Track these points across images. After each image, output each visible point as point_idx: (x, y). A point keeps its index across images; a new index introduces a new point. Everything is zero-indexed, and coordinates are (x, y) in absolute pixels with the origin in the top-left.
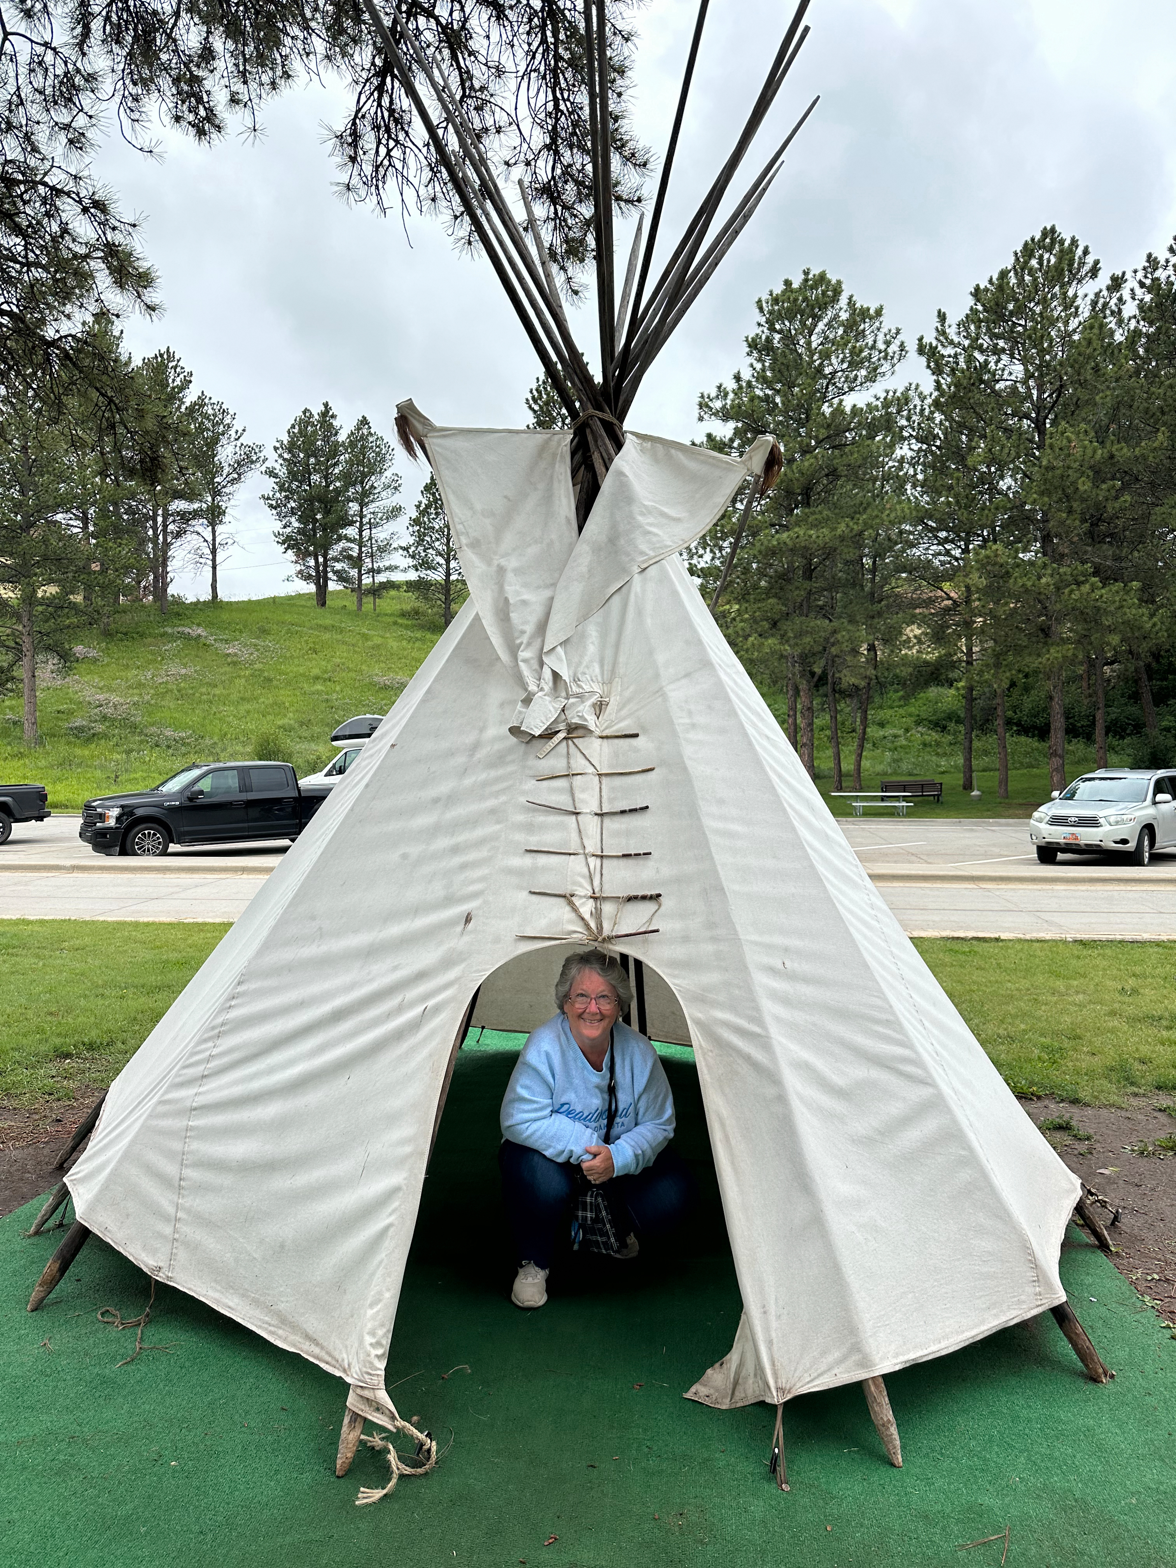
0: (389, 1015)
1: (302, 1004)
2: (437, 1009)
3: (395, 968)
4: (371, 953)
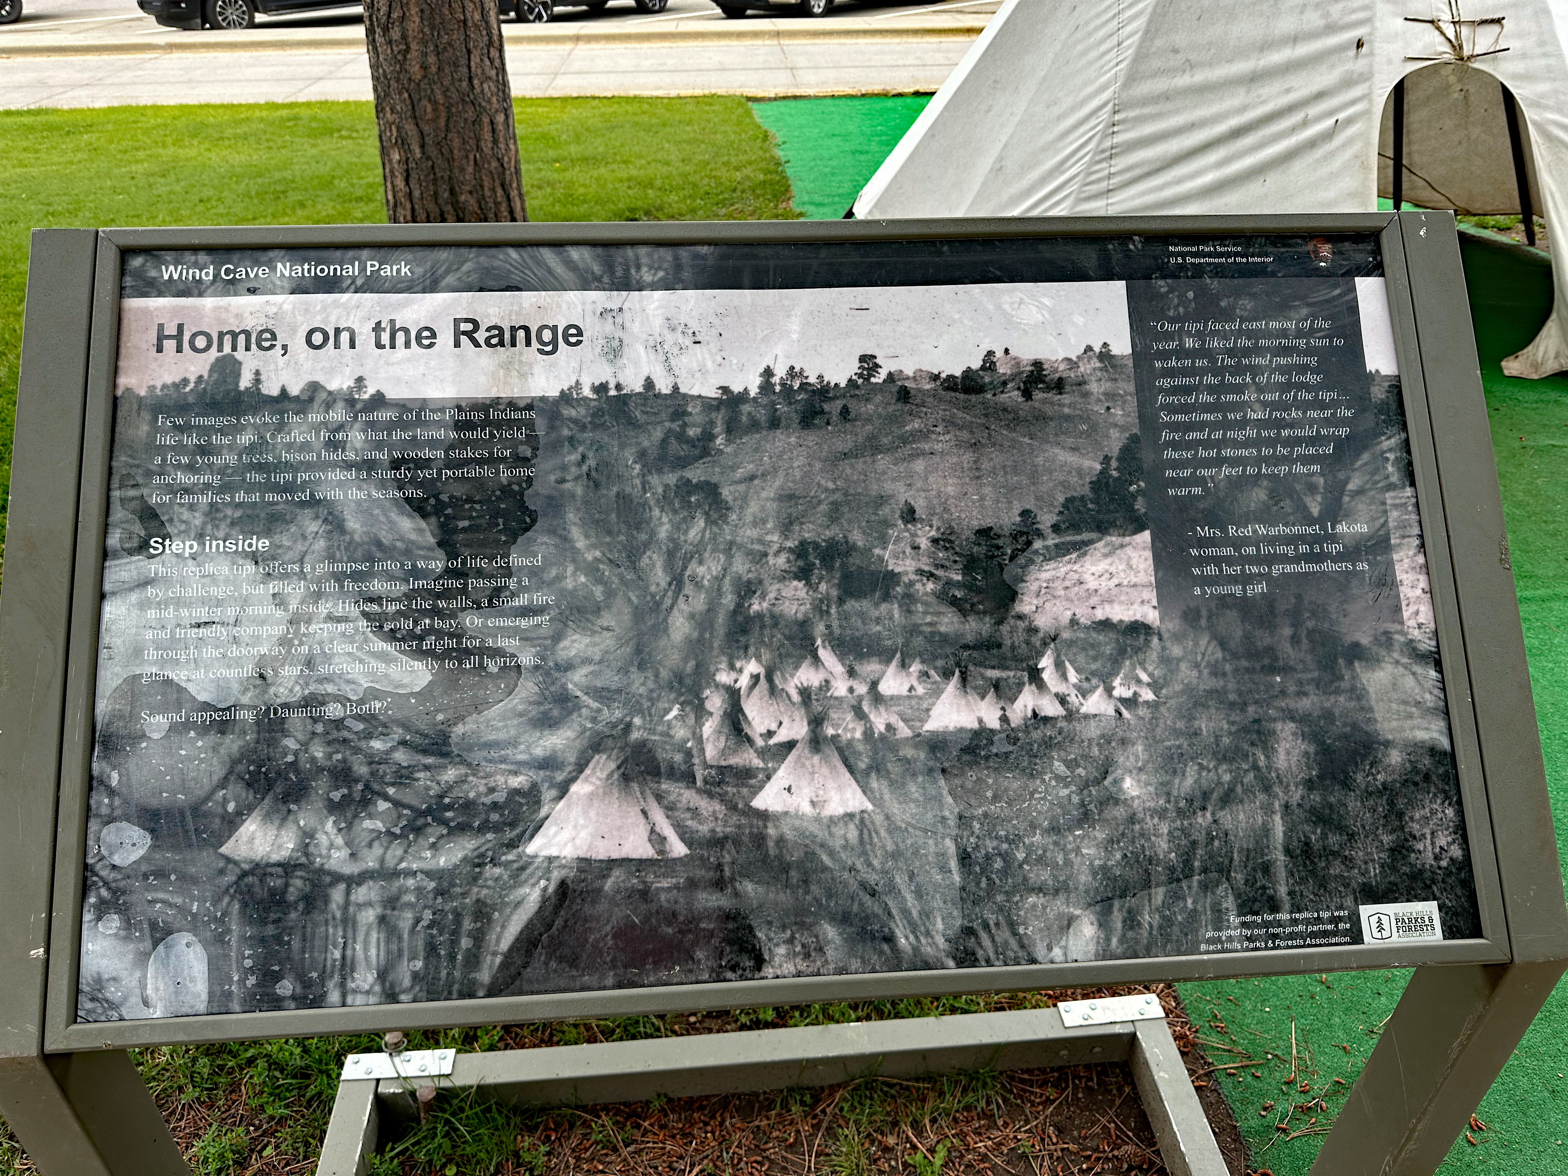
0: (1293, 130)
1: (1192, 126)
2: (1350, 121)
3: (1288, 91)
4: (1254, 79)
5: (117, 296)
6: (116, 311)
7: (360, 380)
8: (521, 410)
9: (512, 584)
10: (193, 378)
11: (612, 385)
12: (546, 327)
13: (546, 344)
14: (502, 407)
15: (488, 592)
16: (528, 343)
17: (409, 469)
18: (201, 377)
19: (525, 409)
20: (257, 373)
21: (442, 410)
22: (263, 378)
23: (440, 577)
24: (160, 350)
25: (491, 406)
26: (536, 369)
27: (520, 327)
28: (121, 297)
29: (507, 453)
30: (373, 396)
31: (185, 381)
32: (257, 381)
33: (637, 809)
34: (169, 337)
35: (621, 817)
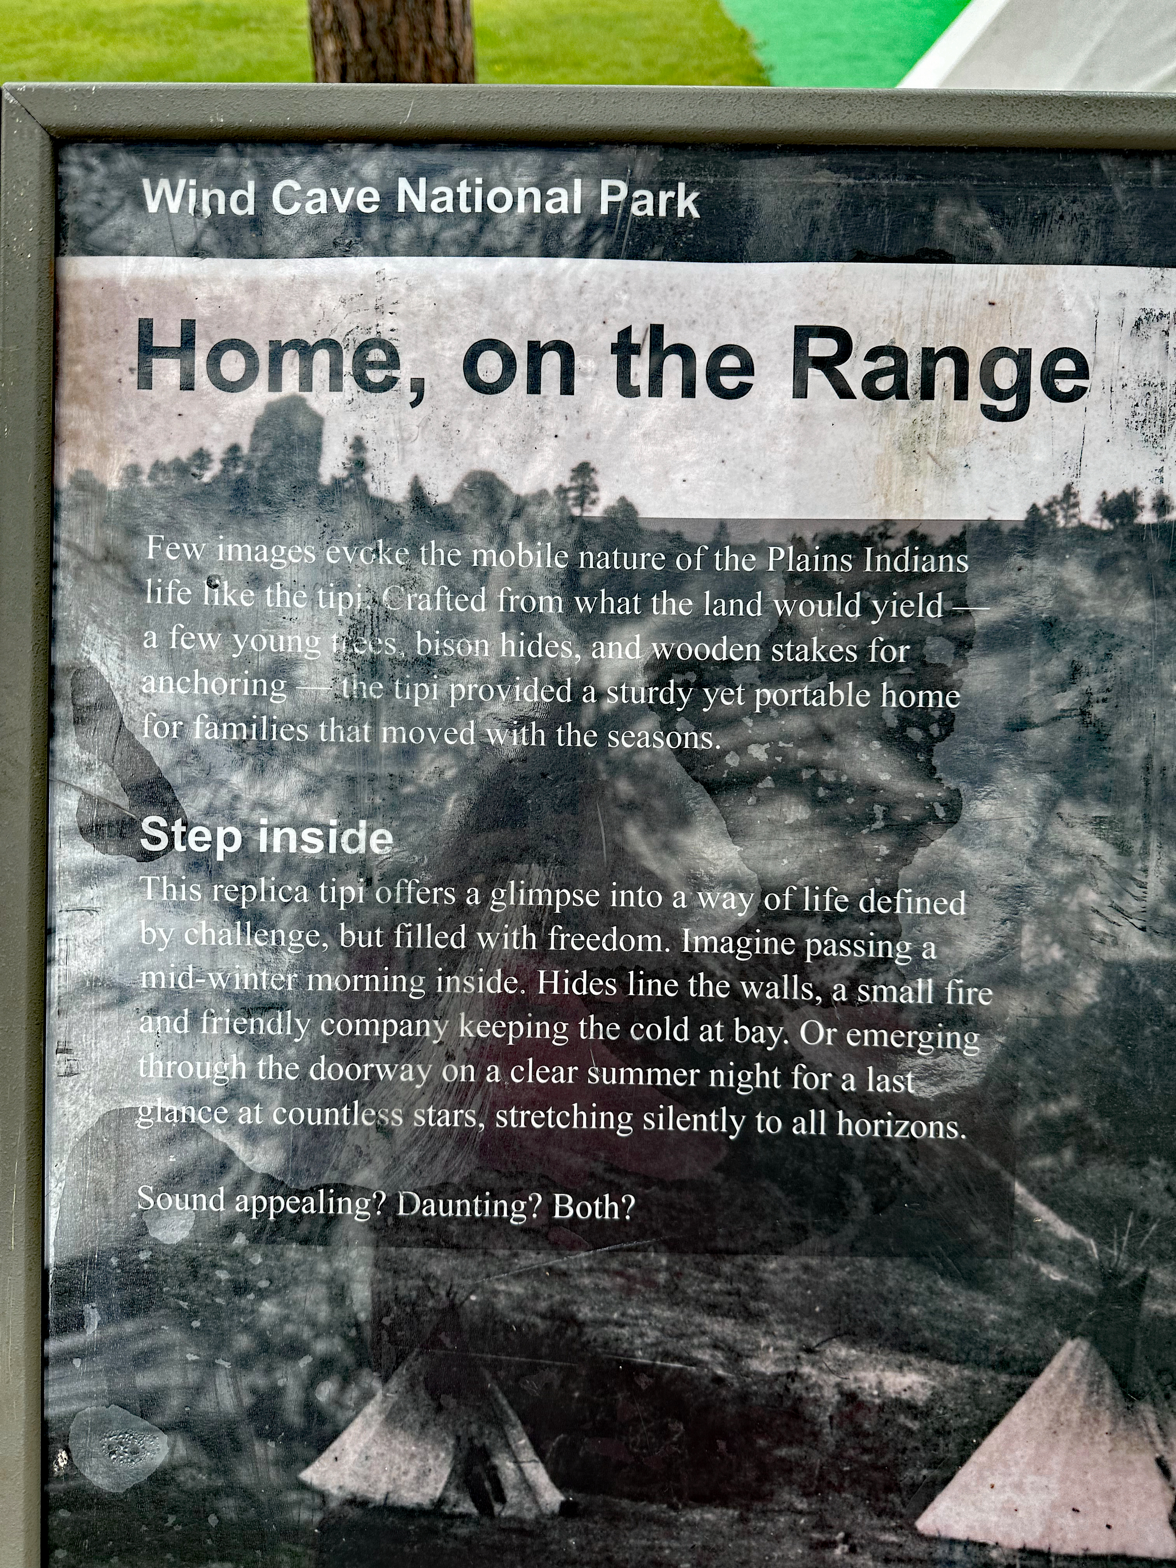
5: (49, 250)
6: (47, 285)
7: (583, 470)
8: (938, 551)
9: (901, 953)
10: (217, 451)
11: (1146, 500)
12: (1004, 352)
13: (1000, 395)
14: (892, 544)
15: (848, 970)
16: (961, 392)
17: (686, 686)
18: (234, 449)
19: (945, 549)
20: (358, 445)
21: (760, 549)
22: (370, 457)
23: (746, 929)
24: (145, 381)
25: (867, 540)
26: (978, 455)
27: (947, 352)
28: (58, 251)
29: (900, 653)
30: (610, 510)
31: (202, 457)
32: (359, 465)
33: (1148, 1459)
34: (163, 352)
35: (1114, 1471)
